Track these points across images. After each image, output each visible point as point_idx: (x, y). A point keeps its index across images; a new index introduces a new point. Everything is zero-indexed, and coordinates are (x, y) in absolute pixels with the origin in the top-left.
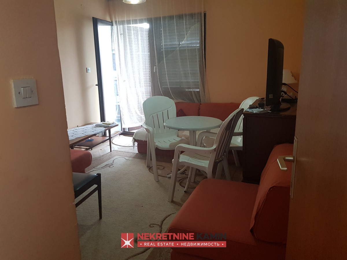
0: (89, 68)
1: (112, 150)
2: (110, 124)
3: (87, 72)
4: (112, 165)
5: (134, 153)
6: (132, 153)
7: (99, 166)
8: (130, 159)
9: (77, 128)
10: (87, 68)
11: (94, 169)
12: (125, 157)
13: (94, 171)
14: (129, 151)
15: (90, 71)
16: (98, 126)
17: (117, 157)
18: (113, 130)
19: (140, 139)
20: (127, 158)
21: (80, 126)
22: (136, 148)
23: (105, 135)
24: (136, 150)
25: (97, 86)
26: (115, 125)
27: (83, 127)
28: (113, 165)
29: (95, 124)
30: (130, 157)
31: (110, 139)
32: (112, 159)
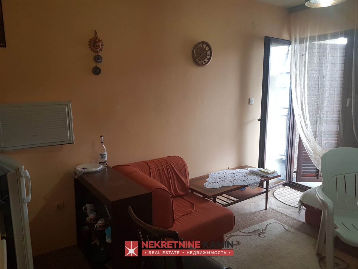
0: (253, 99)
1: (268, 208)
2: (268, 174)
3: (249, 104)
4: (264, 233)
5: (300, 221)
6: (296, 220)
7: (246, 229)
8: (292, 230)
9: (227, 171)
10: (249, 99)
11: (238, 233)
12: (284, 225)
13: (237, 235)
14: (291, 215)
15: (253, 103)
16: (253, 173)
17: (272, 220)
18: (271, 181)
19: (310, 204)
20: (287, 227)
21: (231, 169)
22: (303, 212)
23: (261, 185)
24: (302, 217)
25: (260, 121)
26: (276, 175)
27: (234, 171)
28: (265, 235)
29: (249, 169)
30: (292, 227)
31: (267, 192)
32: (266, 223)
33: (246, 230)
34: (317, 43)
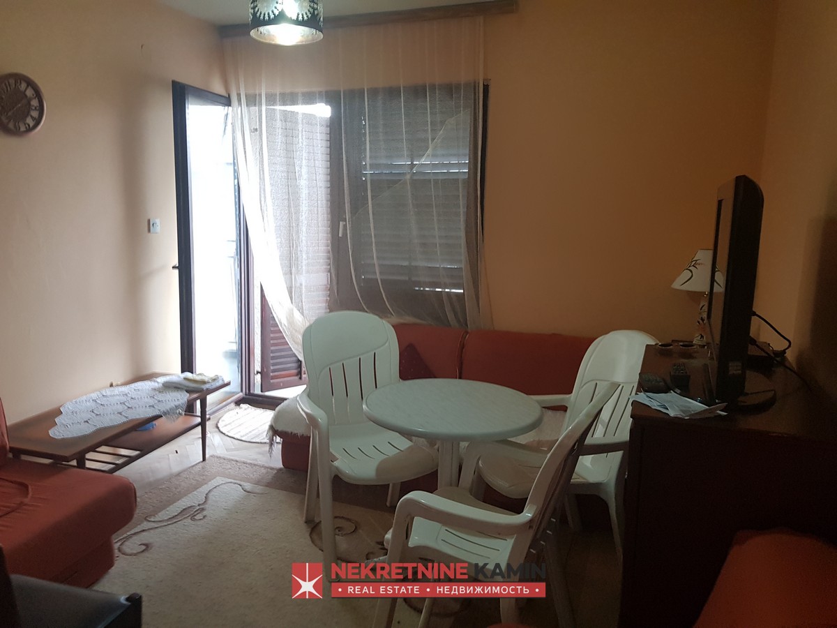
0: (158, 221)
1: (207, 456)
2: (204, 382)
3: (149, 231)
4: (203, 509)
5: (272, 469)
6: (266, 468)
7: (163, 512)
8: (259, 489)
9: (108, 392)
10: (149, 221)
11: (145, 525)
12: (242, 483)
13: (143, 531)
14: (256, 460)
15: (158, 228)
16: (170, 387)
17: (219, 480)
18: (211, 399)
19: (289, 430)
20: (248, 486)
21: (117, 385)
22: (278, 449)
23: (190, 409)
24: (276, 460)
25: (177, 271)
26: (220, 383)
27: (125, 389)
28: (205, 513)
29: (161, 380)
30: (258, 483)
31: (203, 424)
32: (205, 489)
33: (163, 515)
34: (279, 108)
